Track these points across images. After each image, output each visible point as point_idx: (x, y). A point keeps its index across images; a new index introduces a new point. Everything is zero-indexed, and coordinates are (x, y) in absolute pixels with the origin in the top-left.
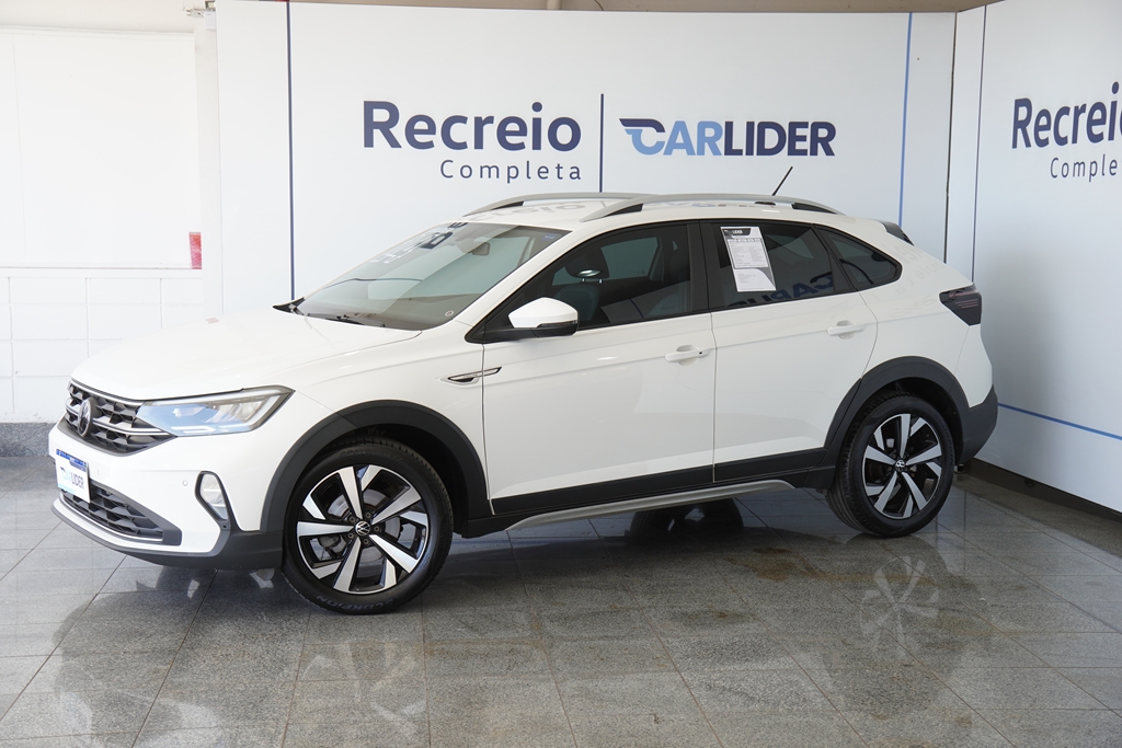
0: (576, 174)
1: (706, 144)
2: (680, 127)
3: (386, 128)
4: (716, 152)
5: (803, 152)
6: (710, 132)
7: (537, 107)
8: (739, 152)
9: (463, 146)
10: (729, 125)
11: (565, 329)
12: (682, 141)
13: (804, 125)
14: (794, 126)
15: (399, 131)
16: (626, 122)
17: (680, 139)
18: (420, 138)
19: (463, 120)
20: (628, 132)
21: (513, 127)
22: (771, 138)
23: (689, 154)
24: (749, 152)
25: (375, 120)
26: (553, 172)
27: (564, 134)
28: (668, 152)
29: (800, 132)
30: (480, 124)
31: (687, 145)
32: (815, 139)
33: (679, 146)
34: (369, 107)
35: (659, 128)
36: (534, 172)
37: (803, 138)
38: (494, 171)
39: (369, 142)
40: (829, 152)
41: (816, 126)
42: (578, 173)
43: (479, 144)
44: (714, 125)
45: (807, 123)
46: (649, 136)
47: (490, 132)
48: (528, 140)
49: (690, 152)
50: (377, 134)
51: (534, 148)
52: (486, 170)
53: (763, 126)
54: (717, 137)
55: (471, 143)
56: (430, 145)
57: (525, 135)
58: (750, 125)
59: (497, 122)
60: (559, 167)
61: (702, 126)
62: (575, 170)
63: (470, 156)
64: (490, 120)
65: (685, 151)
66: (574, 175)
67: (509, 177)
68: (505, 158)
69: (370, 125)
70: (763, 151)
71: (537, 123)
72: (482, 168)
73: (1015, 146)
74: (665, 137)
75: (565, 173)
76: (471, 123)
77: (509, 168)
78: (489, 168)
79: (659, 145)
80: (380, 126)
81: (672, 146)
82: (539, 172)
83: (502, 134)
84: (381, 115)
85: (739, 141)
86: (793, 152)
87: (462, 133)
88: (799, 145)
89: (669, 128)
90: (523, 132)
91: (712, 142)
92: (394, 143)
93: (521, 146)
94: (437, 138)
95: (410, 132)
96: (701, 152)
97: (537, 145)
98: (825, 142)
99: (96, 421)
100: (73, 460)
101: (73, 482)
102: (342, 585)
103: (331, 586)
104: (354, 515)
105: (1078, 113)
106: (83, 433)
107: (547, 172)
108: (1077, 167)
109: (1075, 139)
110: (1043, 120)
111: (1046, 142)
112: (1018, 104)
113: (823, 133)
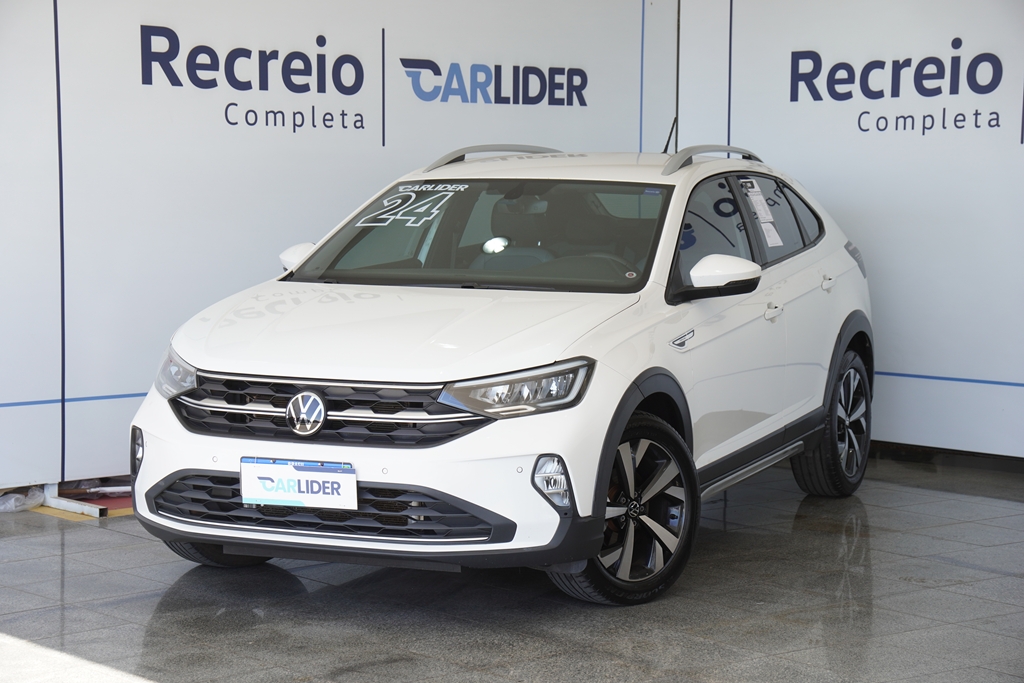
0: (360, 123)
1: (478, 90)
2: (455, 69)
3: (165, 59)
4: (487, 100)
5: (560, 102)
6: (481, 77)
7: (321, 41)
8: (506, 101)
9: (246, 86)
10: (498, 69)
12: (457, 87)
13: (561, 71)
14: (554, 71)
15: (179, 65)
16: (406, 63)
17: (455, 85)
18: (203, 75)
19: (246, 53)
20: (408, 74)
21: (297, 64)
22: (535, 86)
23: (463, 100)
24: (516, 101)
25: (153, 50)
26: (338, 119)
27: (348, 75)
28: (445, 99)
29: (558, 79)
30: (265, 58)
31: (461, 91)
32: (571, 88)
33: (455, 92)
34: (147, 32)
35: (437, 71)
36: (319, 121)
37: (560, 86)
38: (279, 116)
39: (147, 78)
40: (583, 102)
41: (573, 72)
42: (362, 121)
43: (264, 85)
44: (484, 68)
45: (564, 69)
46: (427, 78)
47: (275, 68)
48: (312, 80)
49: (465, 100)
50: (156, 67)
51: (319, 91)
52: (271, 116)
53: (529, 70)
54: (487, 83)
55: (256, 83)
56: (212, 84)
57: (310, 74)
58: (516, 69)
59: (282, 57)
60: (343, 114)
61: (475, 69)
62: (359, 118)
63: (253, 98)
64: (274, 55)
65: (459, 97)
66: (358, 124)
67: (295, 125)
68: (290, 102)
69: (148, 56)
70: (528, 100)
71: (321, 59)
72: (267, 113)
73: (794, 97)
74: (441, 81)
75: (350, 120)
76: (255, 56)
77: (295, 114)
78: (275, 114)
79: (437, 89)
80: (159, 57)
81: (449, 91)
82: (324, 120)
83: (287, 72)
84: (160, 44)
85: (507, 90)
86: (553, 101)
87: (246, 69)
88: (559, 94)
89: (445, 70)
90: (307, 71)
91: (484, 86)
92: (175, 81)
93: (305, 88)
94: (220, 76)
95: (192, 67)
96: (474, 100)
97: (322, 88)
98: (579, 90)
99: (335, 415)
100: (302, 464)
101: (300, 491)
102: (624, 573)
103: (614, 575)
104: (627, 495)
105: (898, 67)
106: (310, 430)
107: (332, 120)
108: (901, 121)
109: (895, 93)
110: (842, 74)
111: (848, 96)
112: (797, 57)
113: (577, 81)
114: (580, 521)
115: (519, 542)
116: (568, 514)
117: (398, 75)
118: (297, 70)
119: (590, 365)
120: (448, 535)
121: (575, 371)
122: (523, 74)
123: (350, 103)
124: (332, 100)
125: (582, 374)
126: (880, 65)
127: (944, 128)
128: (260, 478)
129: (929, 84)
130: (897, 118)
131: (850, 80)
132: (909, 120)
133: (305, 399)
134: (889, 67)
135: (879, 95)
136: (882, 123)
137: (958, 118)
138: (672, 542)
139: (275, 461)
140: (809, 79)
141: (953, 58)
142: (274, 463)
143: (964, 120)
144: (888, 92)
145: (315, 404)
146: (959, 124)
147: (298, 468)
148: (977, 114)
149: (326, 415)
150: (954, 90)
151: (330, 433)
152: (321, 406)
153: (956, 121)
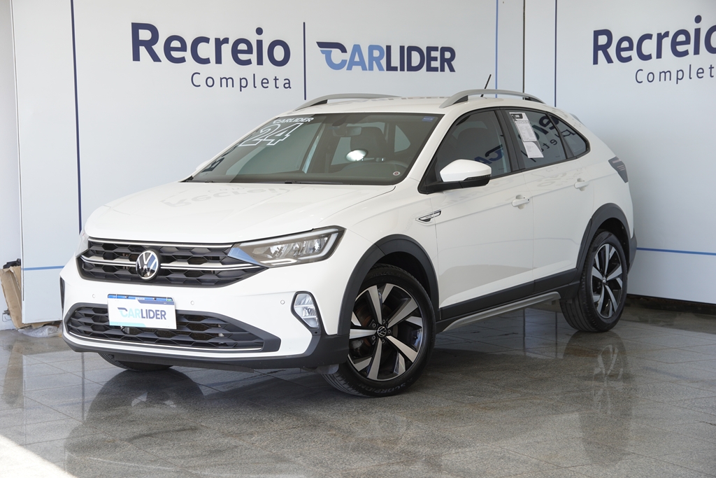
0: (288, 85)
1: (374, 62)
2: (357, 48)
3: (149, 45)
4: (381, 68)
5: (435, 69)
6: (376, 53)
7: (259, 31)
8: (395, 69)
9: (207, 61)
10: (389, 48)
11: (481, 181)
12: (358, 60)
13: (436, 49)
14: (430, 49)
15: (159, 48)
16: (321, 45)
17: (357, 59)
18: (175, 54)
19: (206, 40)
20: (323, 52)
21: (242, 47)
22: (416, 59)
23: (363, 70)
24: (402, 69)
25: (140, 39)
26: (272, 82)
27: (279, 53)
28: (349, 68)
29: (433, 54)
30: (219, 43)
31: (361, 63)
32: (443, 60)
33: (357, 64)
34: (136, 27)
35: (343, 50)
36: (258, 83)
37: (435, 59)
38: (230, 81)
39: (136, 57)
40: (452, 69)
41: (444, 50)
42: (289, 83)
43: (219, 60)
44: (379, 48)
45: (437, 48)
46: (336, 55)
47: (226, 50)
48: (253, 57)
49: (364, 68)
50: (142, 50)
51: (258, 64)
52: (224, 81)
53: (411, 49)
54: (381, 57)
55: (213, 59)
56: (182, 60)
57: (252, 53)
58: (402, 48)
59: (231, 42)
60: (276, 79)
61: (372, 48)
62: (287, 81)
63: (212, 69)
64: (226, 41)
65: (360, 67)
66: (287, 86)
67: (241, 86)
68: (237, 71)
69: (137, 43)
70: (411, 69)
71: (260, 43)
72: (221, 79)
73: (595, 62)
74: (347, 56)
75: (280, 83)
76: (212, 42)
77: (241, 79)
78: (227, 79)
79: (344, 62)
80: (145, 43)
81: (352, 63)
82: (262, 83)
83: (235, 52)
84: (145, 35)
85: (395, 61)
86: (430, 69)
87: (206, 50)
88: (434, 64)
89: (349, 49)
90: (250, 51)
91: (378, 60)
92: (156, 58)
93: (248, 62)
94: (188, 55)
95: (168, 49)
96: (371, 68)
97: (260, 62)
98: (449, 61)
99: (165, 266)
100: (144, 299)
101: (143, 317)
102: (373, 374)
103: (366, 377)
104: (377, 322)
105: (661, 37)
106: (149, 276)
107: (268, 83)
108: (663, 74)
109: (659, 56)
110: (625, 44)
111: (629, 59)
112: (597, 34)
113: (447, 55)
114: (327, 337)
115: (283, 352)
116: (319, 332)
117: (315, 54)
118: (241, 50)
119: (341, 232)
120: (235, 346)
121: (328, 235)
122: (406, 52)
123: (281, 72)
124: (268, 69)
125: (333, 237)
126: (649, 36)
127: (690, 78)
128: (119, 308)
129: (680, 48)
130: (660, 73)
131: (630, 48)
132: (668, 74)
133: (147, 255)
134: (655, 38)
135: (649, 57)
136: (651, 78)
137: (699, 71)
138: (412, 355)
139: (128, 297)
140: (605, 48)
141: (696, 30)
142: (127, 298)
143: (703, 72)
144: (654, 55)
145: (153, 258)
146: (700, 75)
147: (141, 301)
148: (711, 68)
149: (160, 266)
150: (697, 52)
151: (163, 278)
152: (156, 260)
153: (698, 73)
